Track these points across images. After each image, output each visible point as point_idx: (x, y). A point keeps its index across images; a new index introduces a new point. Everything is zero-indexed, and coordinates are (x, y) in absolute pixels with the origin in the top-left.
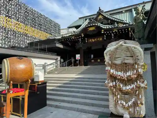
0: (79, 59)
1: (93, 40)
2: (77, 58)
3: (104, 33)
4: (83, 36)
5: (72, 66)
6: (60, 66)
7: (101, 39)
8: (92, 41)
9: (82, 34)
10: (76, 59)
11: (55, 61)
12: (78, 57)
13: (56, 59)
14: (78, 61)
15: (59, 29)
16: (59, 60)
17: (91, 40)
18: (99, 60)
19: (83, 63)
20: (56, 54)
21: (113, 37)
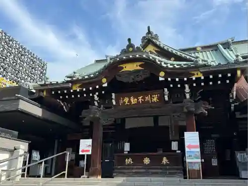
0: (90, 153)
1: (134, 101)
2: (83, 151)
3: (166, 80)
4: (105, 85)
5: (63, 176)
6: (23, 176)
7: (155, 99)
8: (129, 101)
9: (104, 80)
10: (81, 153)
11: (6, 156)
12: (86, 146)
13: (12, 151)
14: (84, 159)
15: (42, 73)
16: (21, 152)
17: (126, 100)
18: (147, 161)
19: (99, 166)
20: (16, 133)
21: (188, 96)
